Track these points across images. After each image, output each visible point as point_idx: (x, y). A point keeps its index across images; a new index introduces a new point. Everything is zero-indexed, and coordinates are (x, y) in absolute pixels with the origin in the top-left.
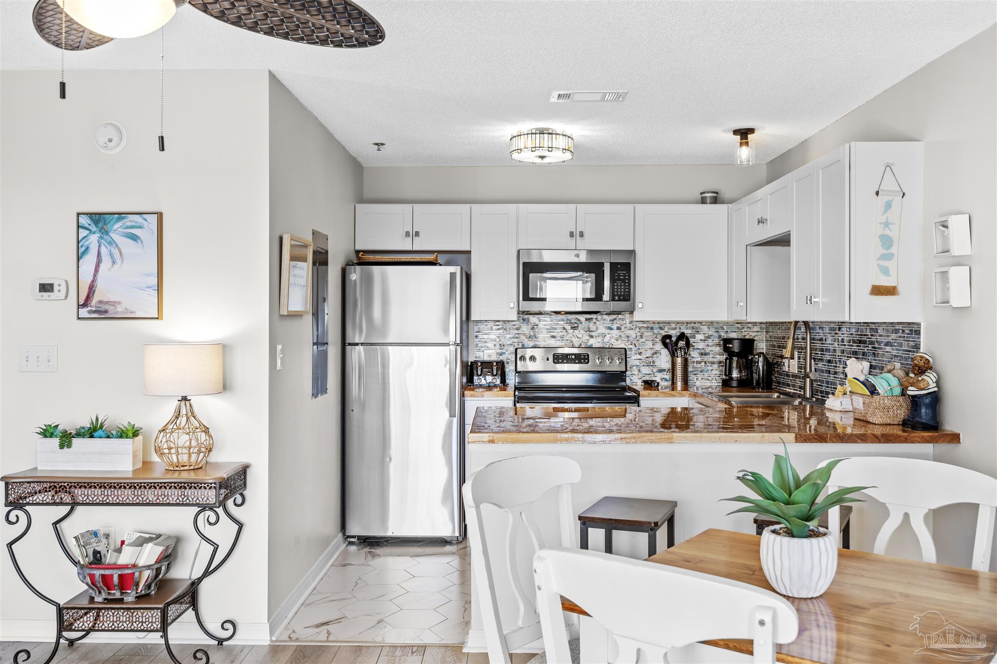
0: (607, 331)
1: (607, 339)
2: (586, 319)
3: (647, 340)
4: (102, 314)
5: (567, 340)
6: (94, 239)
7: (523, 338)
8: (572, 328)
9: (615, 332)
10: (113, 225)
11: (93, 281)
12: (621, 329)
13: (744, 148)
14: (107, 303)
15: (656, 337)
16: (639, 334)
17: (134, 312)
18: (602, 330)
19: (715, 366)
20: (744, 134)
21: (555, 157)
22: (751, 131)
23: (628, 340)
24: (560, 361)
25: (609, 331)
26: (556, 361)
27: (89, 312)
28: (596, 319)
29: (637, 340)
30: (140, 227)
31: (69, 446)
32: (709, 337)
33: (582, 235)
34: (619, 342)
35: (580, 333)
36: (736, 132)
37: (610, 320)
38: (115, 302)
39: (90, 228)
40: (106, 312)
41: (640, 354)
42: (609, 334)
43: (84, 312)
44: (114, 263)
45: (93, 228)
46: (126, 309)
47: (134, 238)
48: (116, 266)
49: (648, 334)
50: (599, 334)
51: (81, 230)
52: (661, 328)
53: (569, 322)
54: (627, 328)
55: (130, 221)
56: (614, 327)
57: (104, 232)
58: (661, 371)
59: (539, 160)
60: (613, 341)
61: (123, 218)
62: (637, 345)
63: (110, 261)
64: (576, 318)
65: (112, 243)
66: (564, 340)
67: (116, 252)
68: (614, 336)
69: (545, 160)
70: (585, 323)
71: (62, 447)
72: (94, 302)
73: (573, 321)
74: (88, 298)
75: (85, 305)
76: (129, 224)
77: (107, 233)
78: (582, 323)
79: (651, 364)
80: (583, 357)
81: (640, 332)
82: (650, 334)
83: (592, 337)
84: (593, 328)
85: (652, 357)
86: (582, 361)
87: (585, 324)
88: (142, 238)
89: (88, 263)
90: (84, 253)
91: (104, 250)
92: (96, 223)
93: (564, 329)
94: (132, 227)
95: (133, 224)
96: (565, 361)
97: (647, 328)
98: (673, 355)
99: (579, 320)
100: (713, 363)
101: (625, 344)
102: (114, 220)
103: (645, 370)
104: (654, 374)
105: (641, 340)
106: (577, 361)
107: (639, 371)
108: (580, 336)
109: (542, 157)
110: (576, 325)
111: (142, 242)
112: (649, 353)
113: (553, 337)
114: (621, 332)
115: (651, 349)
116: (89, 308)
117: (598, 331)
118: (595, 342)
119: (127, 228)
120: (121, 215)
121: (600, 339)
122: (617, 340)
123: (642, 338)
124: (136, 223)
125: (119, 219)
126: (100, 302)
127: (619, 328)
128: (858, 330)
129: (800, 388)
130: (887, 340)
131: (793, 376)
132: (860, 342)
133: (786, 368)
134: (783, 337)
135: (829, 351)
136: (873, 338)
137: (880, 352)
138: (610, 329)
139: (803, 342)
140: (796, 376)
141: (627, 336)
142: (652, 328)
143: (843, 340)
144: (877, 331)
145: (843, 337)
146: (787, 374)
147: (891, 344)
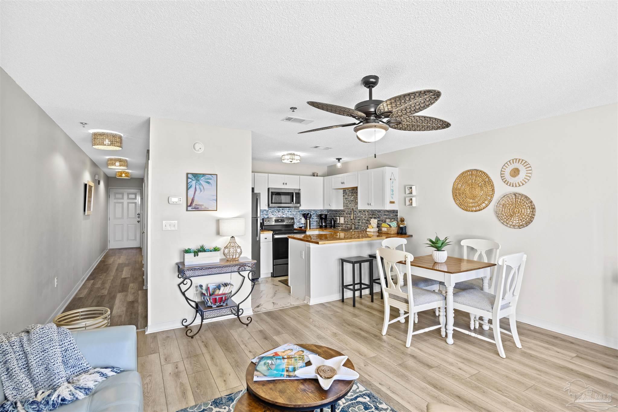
0: (287, 213)
1: (288, 215)
2: (282, 209)
3: (299, 215)
4: (197, 209)
5: (277, 215)
6: (194, 182)
7: (264, 215)
8: (278, 212)
9: (290, 213)
10: (201, 178)
11: (193, 197)
13: (339, 163)
14: (198, 205)
15: (301, 214)
17: (208, 208)
18: (286, 212)
19: (315, 222)
20: (339, 159)
21: (294, 161)
22: (341, 159)
24: (276, 222)
27: (192, 208)
30: (211, 179)
31: (197, 255)
32: (314, 214)
33: (286, 184)
35: (280, 213)
36: (337, 159)
38: (201, 205)
39: (192, 178)
40: (198, 208)
41: (296, 219)
43: (189, 208)
44: (201, 191)
45: (194, 179)
46: (205, 207)
47: (208, 183)
48: (202, 193)
49: (298, 213)
51: (189, 179)
52: (302, 212)
53: (277, 210)
55: (207, 177)
56: (290, 211)
57: (198, 180)
59: (290, 162)
61: (205, 176)
62: (295, 216)
63: (200, 190)
65: (200, 184)
67: (202, 187)
69: (292, 162)
71: (195, 256)
72: (193, 205)
73: (278, 210)
74: (192, 203)
75: (190, 206)
76: (207, 178)
77: (199, 181)
79: (299, 222)
80: (283, 220)
81: (296, 213)
83: (283, 214)
84: (284, 212)
86: (283, 222)
87: (282, 211)
88: (211, 183)
89: (191, 192)
90: (190, 187)
91: (197, 187)
92: (195, 177)
94: (208, 179)
95: (208, 178)
96: (278, 222)
97: (298, 211)
98: (306, 219)
100: (315, 221)
101: (293, 216)
102: (201, 176)
103: (298, 224)
104: (300, 225)
105: (297, 215)
106: (281, 222)
107: (296, 224)
108: (280, 214)
109: (291, 162)
111: (211, 185)
112: (299, 219)
113: (273, 214)
116: (192, 207)
117: (285, 213)
118: (284, 216)
119: (206, 179)
120: (204, 175)
121: (285, 215)
122: (291, 215)
124: (209, 177)
125: (203, 176)
126: (196, 205)
127: (291, 212)
128: (372, 212)
129: (345, 227)
130: (384, 214)
131: (341, 224)
132: (373, 215)
133: (338, 222)
134: (336, 214)
135: (359, 217)
136: (378, 214)
137: (381, 217)
138: (288, 212)
139: (349, 215)
140: (343, 224)
141: (293, 214)
142: (299, 212)
143: (365, 214)
144: (380, 212)
145: (365, 213)
146: (339, 224)
147: (386, 215)
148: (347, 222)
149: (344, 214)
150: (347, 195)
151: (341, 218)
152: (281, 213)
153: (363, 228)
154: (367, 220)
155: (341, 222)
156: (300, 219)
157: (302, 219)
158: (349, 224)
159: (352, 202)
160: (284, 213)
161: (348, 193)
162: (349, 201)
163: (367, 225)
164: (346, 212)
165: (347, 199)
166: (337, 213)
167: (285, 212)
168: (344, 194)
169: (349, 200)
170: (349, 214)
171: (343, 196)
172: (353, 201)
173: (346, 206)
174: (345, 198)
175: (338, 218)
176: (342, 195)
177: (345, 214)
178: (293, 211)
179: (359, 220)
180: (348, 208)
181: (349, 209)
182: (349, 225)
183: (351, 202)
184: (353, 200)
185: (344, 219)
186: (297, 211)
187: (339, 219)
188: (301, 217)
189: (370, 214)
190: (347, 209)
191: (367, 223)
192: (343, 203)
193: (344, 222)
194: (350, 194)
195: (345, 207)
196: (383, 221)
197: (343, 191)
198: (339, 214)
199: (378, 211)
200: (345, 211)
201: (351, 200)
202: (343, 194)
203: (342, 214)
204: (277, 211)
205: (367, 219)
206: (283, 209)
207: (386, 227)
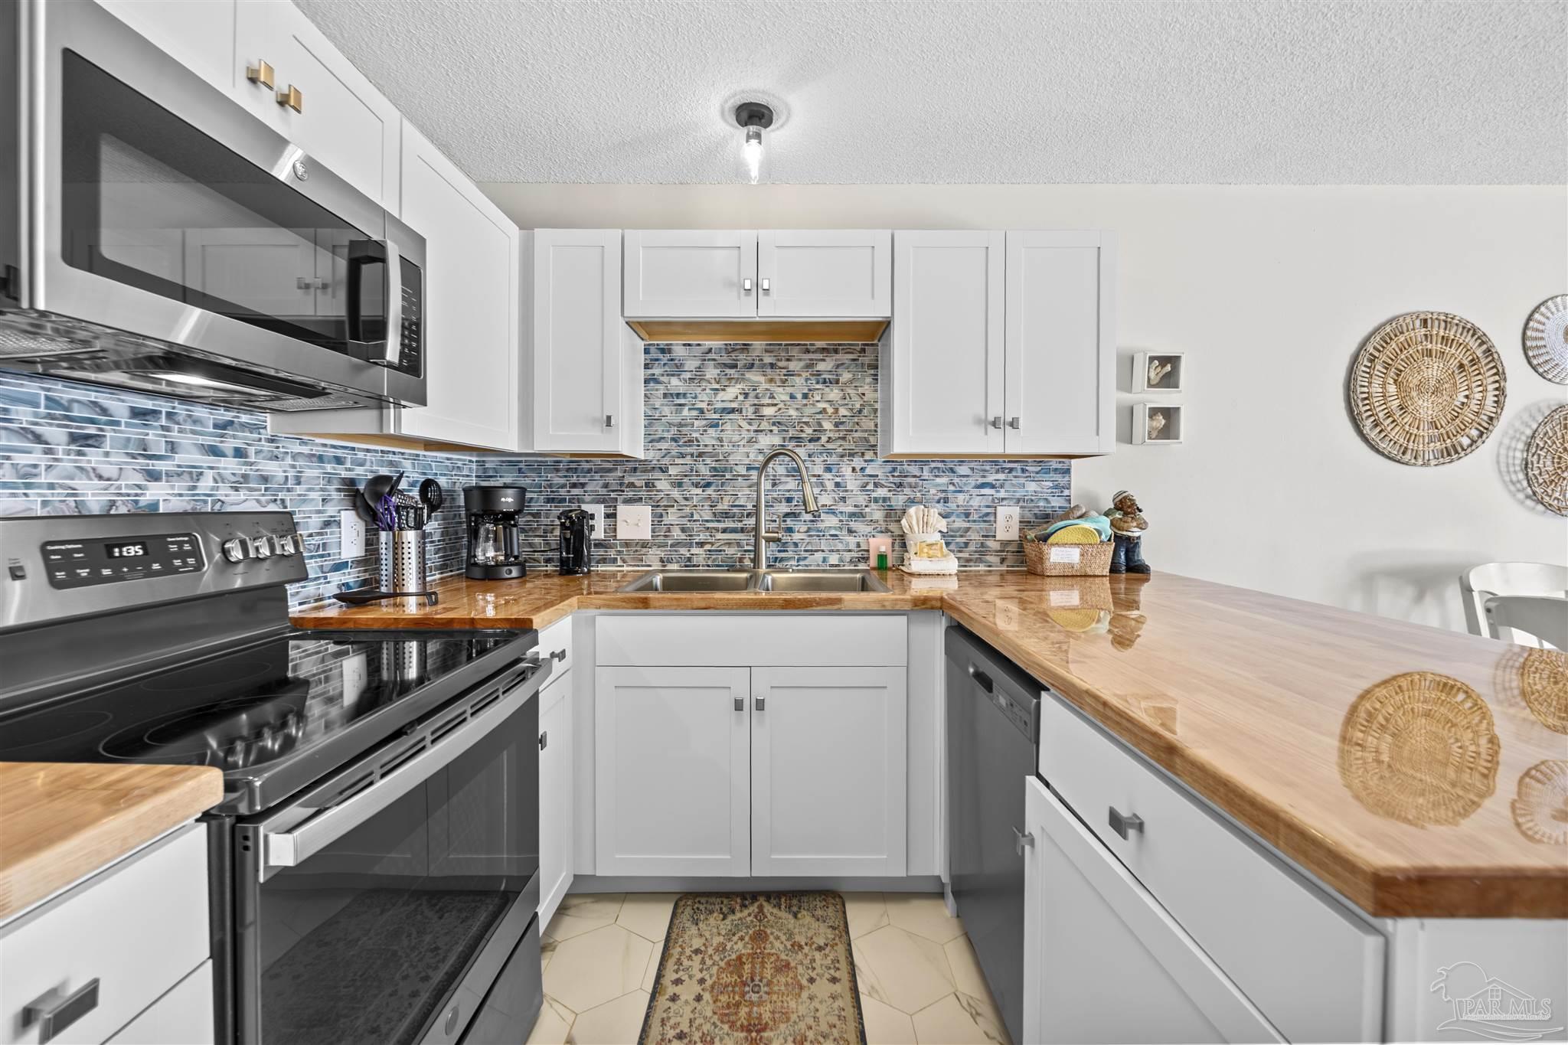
0: (205, 460)
1: (206, 483)
3: (309, 490)
5: (51, 486)
8: (74, 438)
9: (230, 465)
12: (246, 456)
15: (329, 482)
16: (291, 474)
18: (189, 454)
23: (266, 489)
24: (84, 573)
25: (211, 460)
26: (61, 575)
28: (169, 415)
29: (289, 490)
34: (242, 495)
37: (216, 426)
42: (211, 468)
49: (312, 472)
50: (179, 466)
52: (339, 461)
54: (262, 455)
56: (229, 445)
58: (339, 567)
60: (224, 492)
62: (288, 503)
64: (95, 403)
66: (39, 486)
68: (227, 473)
70: (127, 425)
78: (117, 423)
80: (174, 548)
81: (293, 467)
82: (316, 472)
83: (154, 476)
85: (321, 534)
86: (177, 562)
93: (38, 438)
96: (106, 572)
99: (104, 411)
101: (258, 501)
104: (326, 578)
105: (299, 489)
106: (156, 566)
110: (91, 430)
114: (246, 464)
115: (319, 512)
117: (180, 458)
118: (166, 497)
121: (180, 486)
122: (237, 489)
123: (299, 483)
127: (239, 453)
128: (894, 470)
129: (662, 560)
130: (981, 481)
131: (627, 544)
132: (900, 485)
133: (598, 534)
134: (574, 486)
135: (789, 500)
136: (938, 480)
137: (961, 497)
138: (214, 451)
139: (699, 491)
140: (644, 544)
141: (265, 479)
142: (321, 459)
143: (837, 485)
144: (952, 470)
145: (838, 480)
146: (599, 544)
147: (993, 486)
148: (683, 530)
149: (649, 485)
150: (688, 375)
151: (622, 510)
152: (118, 458)
153: (825, 560)
154: (852, 515)
155: (623, 533)
156: (327, 524)
157: (339, 524)
158: (701, 544)
159: (731, 416)
160: (161, 466)
161: (691, 365)
162: (701, 411)
163: (852, 541)
164: (672, 471)
165: (682, 401)
166: (582, 480)
167: (173, 447)
168: (657, 371)
169: (704, 405)
170: (697, 485)
171: (646, 381)
172: (733, 411)
173: (674, 440)
174: (665, 395)
175: (599, 510)
176: (641, 374)
177: (663, 485)
178: (267, 447)
179: (787, 515)
180: (689, 450)
181: (700, 455)
182: (695, 550)
183: (717, 416)
184: (734, 405)
185: (658, 518)
186: (298, 448)
187: (611, 516)
188: (331, 510)
189: (876, 485)
190: (682, 456)
191: (850, 531)
192: (643, 423)
193: (653, 531)
194: (711, 372)
195: (664, 445)
196: (967, 515)
197: (647, 351)
198: (606, 486)
199: (933, 465)
200: (664, 470)
201: (719, 405)
202: (647, 366)
203: (632, 485)
204: (56, 434)
205: (851, 509)
206: (155, 413)
207: (1077, 545)
